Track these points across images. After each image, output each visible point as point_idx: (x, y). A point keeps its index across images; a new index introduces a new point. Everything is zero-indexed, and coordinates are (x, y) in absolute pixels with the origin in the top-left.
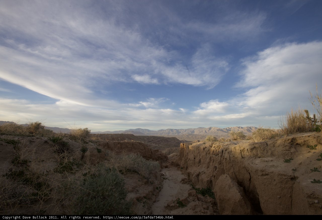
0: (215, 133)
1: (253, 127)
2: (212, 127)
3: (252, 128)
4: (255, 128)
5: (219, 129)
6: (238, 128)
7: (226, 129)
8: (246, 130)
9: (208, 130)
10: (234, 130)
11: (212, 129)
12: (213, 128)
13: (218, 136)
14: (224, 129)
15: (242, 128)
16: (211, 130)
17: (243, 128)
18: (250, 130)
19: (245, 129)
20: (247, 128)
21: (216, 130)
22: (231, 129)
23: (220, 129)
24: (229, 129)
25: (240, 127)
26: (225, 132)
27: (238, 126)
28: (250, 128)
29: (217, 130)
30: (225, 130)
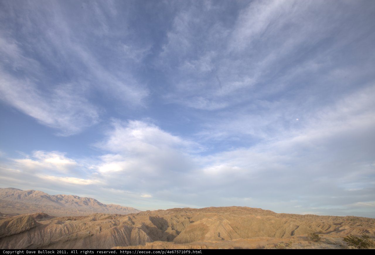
0: (35, 200)
1: (92, 199)
2: (35, 191)
3: (90, 200)
4: (94, 201)
5: (46, 195)
6: (73, 197)
7: (57, 197)
8: (83, 202)
9: (25, 195)
10: (67, 199)
11: (34, 195)
12: (35, 193)
13: (39, 206)
14: (54, 196)
15: (79, 198)
16: (31, 195)
17: (81, 199)
18: (88, 202)
19: (82, 200)
20: (85, 199)
21: (40, 196)
22: (63, 197)
23: (48, 196)
24: (61, 197)
25: (77, 196)
26: (53, 201)
27: (75, 195)
28: (89, 199)
29: (42, 196)
30: (54, 198)
